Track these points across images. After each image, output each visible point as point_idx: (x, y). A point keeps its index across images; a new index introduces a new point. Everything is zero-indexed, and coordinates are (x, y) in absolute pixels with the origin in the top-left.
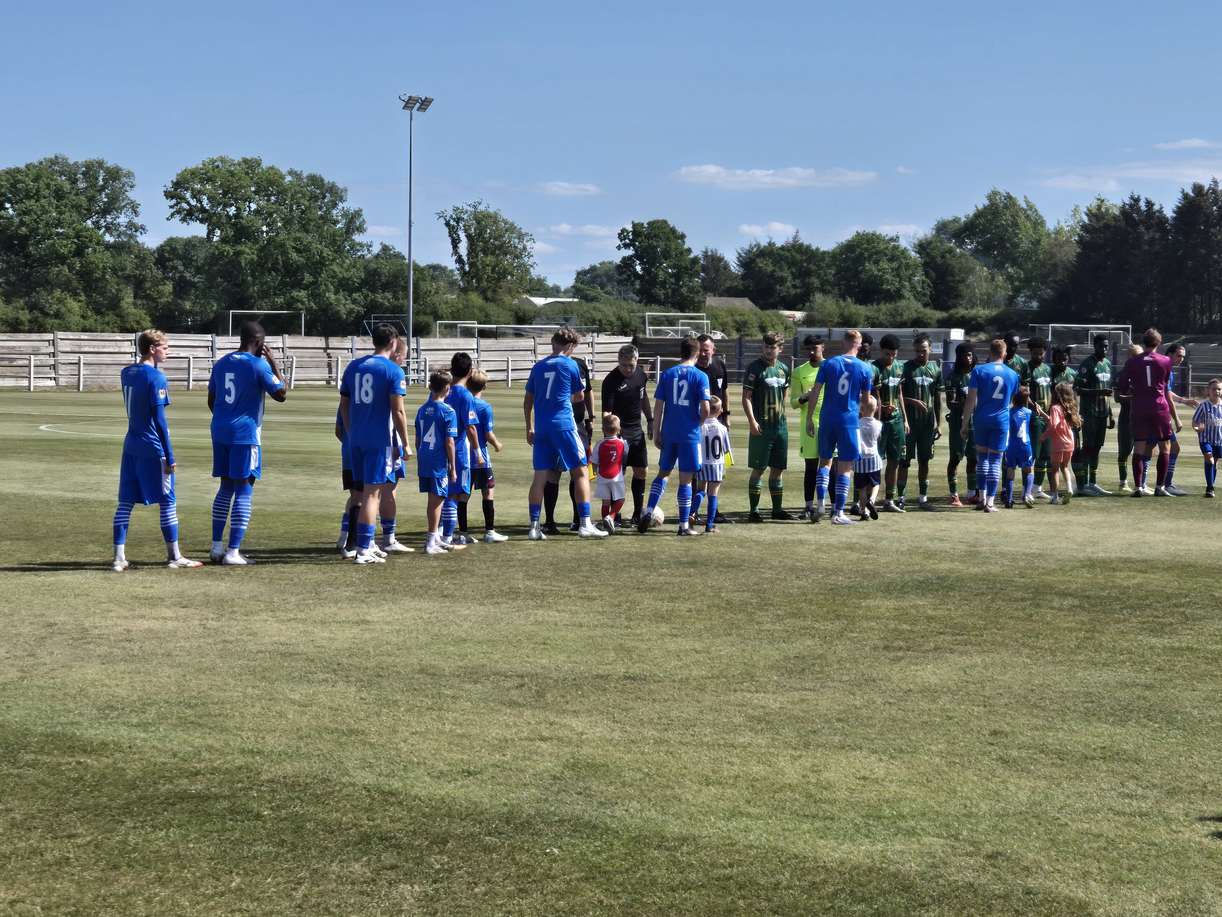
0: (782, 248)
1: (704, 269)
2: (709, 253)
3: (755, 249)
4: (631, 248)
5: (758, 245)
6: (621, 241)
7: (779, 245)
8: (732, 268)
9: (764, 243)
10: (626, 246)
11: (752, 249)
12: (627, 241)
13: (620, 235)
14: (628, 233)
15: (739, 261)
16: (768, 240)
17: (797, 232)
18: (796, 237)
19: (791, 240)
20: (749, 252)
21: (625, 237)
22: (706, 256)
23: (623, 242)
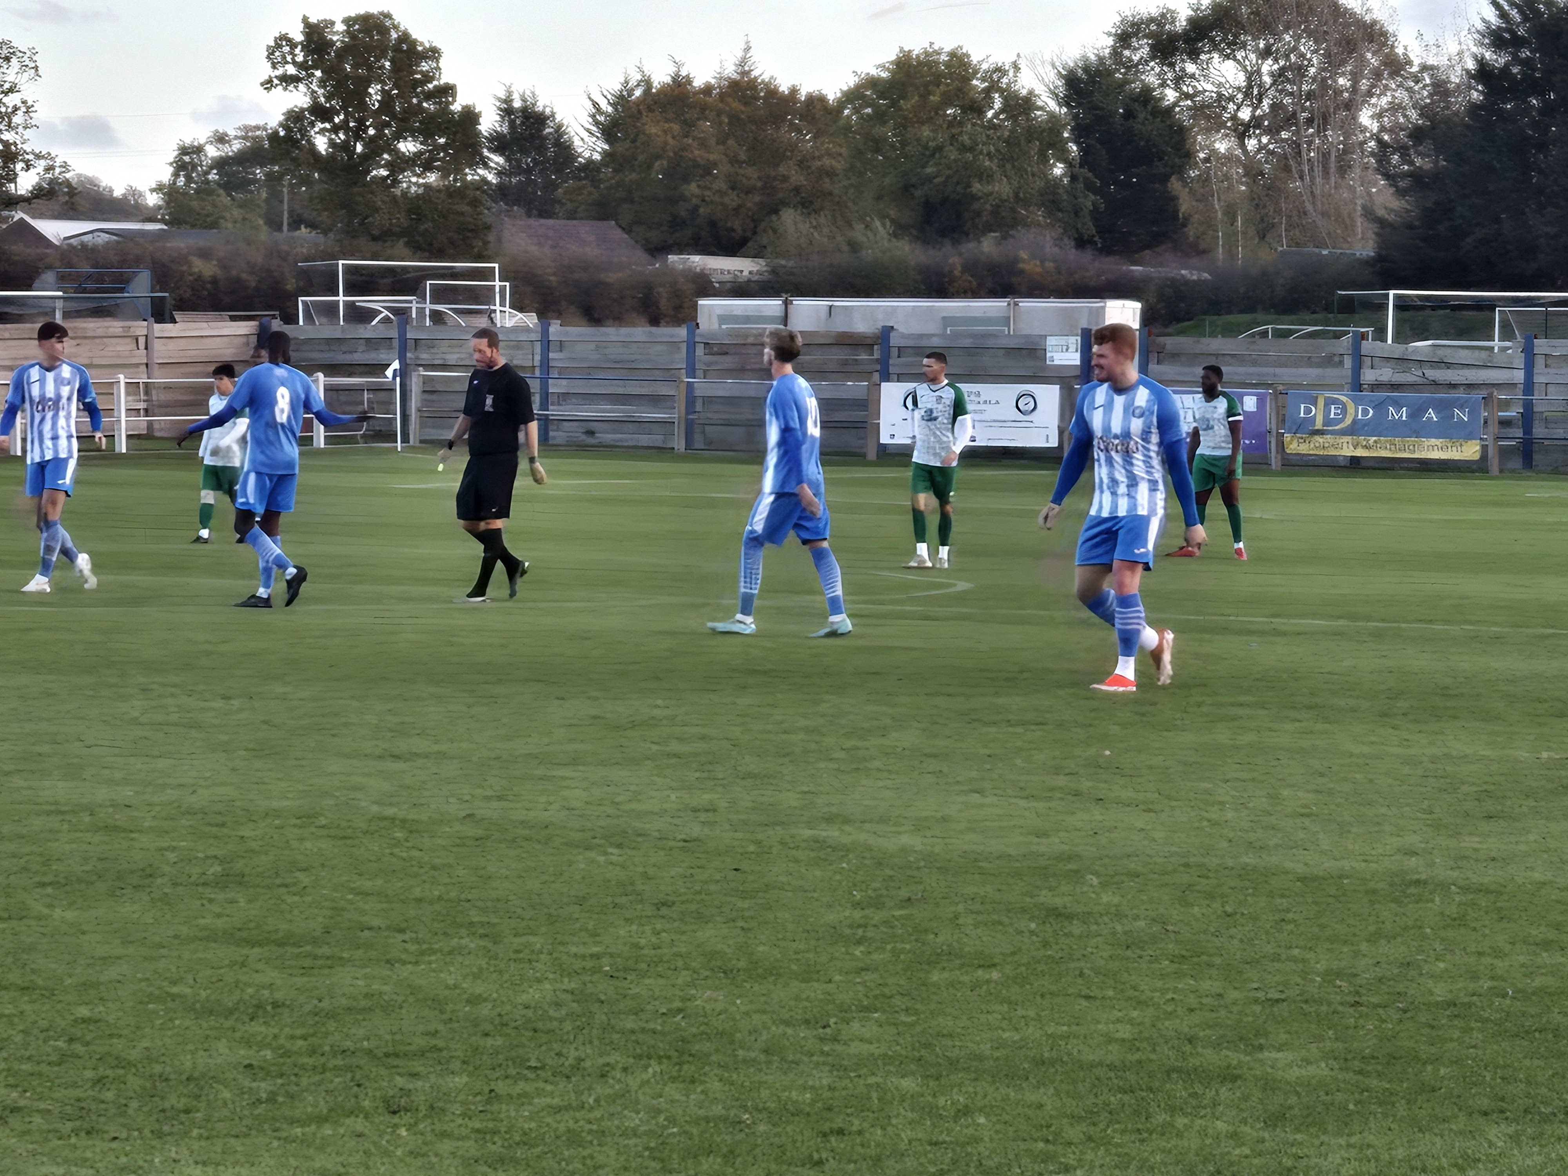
0: (707, 90)
1: (500, 143)
2: (517, 104)
3: (638, 93)
4: (302, 87)
5: (647, 83)
6: (274, 67)
7: (698, 82)
8: (577, 142)
9: (661, 77)
10: (287, 80)
11: (631, 92)
12: (291, 70)
13: (271, 51)
14: (293, 45)
15: (597, 123)
16: (672, 70)
17: (748, 49)
18: (743, 62)
19: (730, 70)
20: (621, 100)
21: (284, 57)
22: (507, 111)
23: (280, 72)
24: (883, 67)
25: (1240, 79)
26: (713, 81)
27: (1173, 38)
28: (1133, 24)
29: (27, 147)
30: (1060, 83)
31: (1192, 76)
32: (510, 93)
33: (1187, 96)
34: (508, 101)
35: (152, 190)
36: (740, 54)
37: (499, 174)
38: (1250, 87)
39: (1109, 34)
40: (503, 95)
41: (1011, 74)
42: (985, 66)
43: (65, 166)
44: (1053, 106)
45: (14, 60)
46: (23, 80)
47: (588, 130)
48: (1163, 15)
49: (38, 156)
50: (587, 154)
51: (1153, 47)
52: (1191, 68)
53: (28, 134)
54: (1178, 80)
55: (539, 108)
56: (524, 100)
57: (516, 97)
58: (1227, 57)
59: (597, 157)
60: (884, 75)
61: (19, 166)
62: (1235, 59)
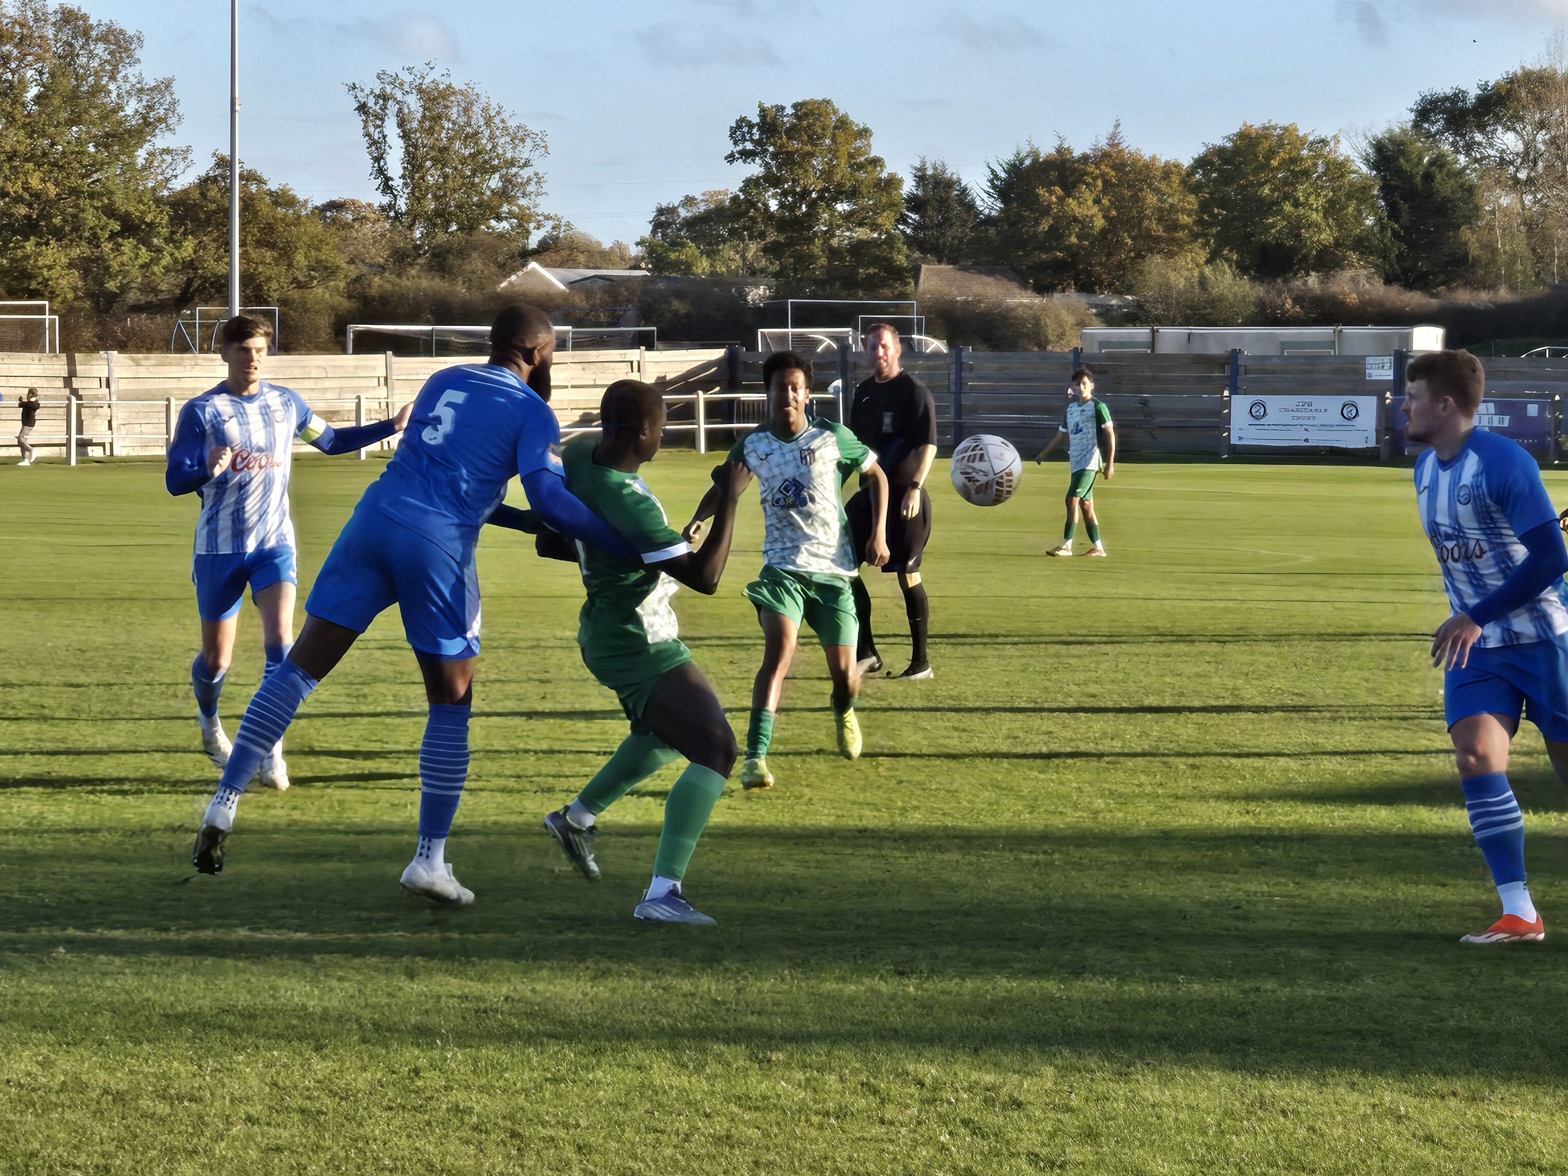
0: (1085, 158)
1: (915, 204)
2: (930, 172)
3: (1028, 162)
4: (758, 160)
5: (1035, 154)
6: (736, 144)
7: (1077, 154)
8: (978, 202)
9: (1047, 149)
10: (746, 155)
11: (1022, 162)
12: (749, 146)
13: (733, 132)
14: (751, 126)
15: (994, 187)
16: (1057, 143)
17: (1117, 126)
18: (1113, 136)
19: (1103, 144)
20: (1014, 169)
21: (743, 136)
22: (921, 178)
23: (740, 147)
24: (1229, 139)
25: (1520, 147)
26: (1088, 152)
27: (1465, 112)
28: (1431, 102)
29: (539, 210)
30: (1370, 151)
31: (1480, 144)
32: (924, 164)
33: (1476, 161)
34: (922, 169)
35: (637, 244)
36: (1111, 130)
37: (915, 229)
38: (1526, 153)
39: (1411, 110)
40: (918, 165)
41: (1332, 144)
42: (1311, 138)
43: (568, 224)
44: (1365, 169)
45: (529, 141)
46: (535, 157)
47: (988, 193)
48: (1456, 95)
49: (547, 218)
50: (987, 211)
51: (1447, 121)
52: (1479, 137)
53: (539, 199)
54: (1469, 148)
55: (948, 174)
56: (935, 169)
57: (928, 165)
58: (1508, 129)
59: (994, 213)
60: (1229, 145)
61: (532, 225)
62: (1514, 130)
